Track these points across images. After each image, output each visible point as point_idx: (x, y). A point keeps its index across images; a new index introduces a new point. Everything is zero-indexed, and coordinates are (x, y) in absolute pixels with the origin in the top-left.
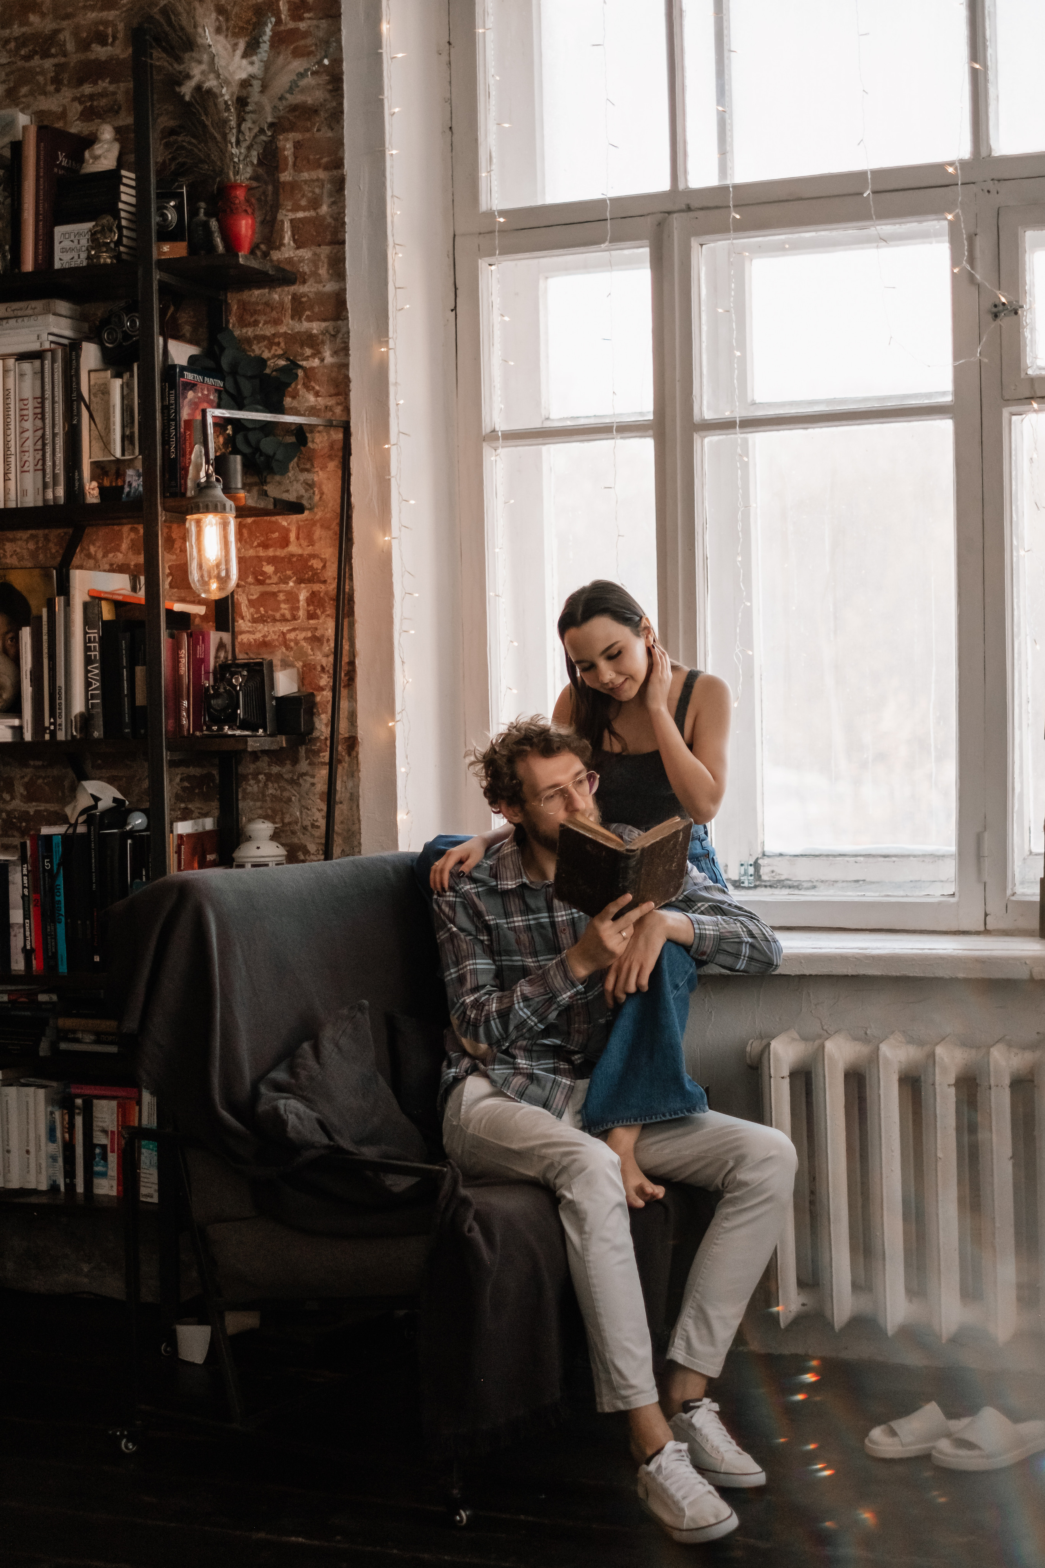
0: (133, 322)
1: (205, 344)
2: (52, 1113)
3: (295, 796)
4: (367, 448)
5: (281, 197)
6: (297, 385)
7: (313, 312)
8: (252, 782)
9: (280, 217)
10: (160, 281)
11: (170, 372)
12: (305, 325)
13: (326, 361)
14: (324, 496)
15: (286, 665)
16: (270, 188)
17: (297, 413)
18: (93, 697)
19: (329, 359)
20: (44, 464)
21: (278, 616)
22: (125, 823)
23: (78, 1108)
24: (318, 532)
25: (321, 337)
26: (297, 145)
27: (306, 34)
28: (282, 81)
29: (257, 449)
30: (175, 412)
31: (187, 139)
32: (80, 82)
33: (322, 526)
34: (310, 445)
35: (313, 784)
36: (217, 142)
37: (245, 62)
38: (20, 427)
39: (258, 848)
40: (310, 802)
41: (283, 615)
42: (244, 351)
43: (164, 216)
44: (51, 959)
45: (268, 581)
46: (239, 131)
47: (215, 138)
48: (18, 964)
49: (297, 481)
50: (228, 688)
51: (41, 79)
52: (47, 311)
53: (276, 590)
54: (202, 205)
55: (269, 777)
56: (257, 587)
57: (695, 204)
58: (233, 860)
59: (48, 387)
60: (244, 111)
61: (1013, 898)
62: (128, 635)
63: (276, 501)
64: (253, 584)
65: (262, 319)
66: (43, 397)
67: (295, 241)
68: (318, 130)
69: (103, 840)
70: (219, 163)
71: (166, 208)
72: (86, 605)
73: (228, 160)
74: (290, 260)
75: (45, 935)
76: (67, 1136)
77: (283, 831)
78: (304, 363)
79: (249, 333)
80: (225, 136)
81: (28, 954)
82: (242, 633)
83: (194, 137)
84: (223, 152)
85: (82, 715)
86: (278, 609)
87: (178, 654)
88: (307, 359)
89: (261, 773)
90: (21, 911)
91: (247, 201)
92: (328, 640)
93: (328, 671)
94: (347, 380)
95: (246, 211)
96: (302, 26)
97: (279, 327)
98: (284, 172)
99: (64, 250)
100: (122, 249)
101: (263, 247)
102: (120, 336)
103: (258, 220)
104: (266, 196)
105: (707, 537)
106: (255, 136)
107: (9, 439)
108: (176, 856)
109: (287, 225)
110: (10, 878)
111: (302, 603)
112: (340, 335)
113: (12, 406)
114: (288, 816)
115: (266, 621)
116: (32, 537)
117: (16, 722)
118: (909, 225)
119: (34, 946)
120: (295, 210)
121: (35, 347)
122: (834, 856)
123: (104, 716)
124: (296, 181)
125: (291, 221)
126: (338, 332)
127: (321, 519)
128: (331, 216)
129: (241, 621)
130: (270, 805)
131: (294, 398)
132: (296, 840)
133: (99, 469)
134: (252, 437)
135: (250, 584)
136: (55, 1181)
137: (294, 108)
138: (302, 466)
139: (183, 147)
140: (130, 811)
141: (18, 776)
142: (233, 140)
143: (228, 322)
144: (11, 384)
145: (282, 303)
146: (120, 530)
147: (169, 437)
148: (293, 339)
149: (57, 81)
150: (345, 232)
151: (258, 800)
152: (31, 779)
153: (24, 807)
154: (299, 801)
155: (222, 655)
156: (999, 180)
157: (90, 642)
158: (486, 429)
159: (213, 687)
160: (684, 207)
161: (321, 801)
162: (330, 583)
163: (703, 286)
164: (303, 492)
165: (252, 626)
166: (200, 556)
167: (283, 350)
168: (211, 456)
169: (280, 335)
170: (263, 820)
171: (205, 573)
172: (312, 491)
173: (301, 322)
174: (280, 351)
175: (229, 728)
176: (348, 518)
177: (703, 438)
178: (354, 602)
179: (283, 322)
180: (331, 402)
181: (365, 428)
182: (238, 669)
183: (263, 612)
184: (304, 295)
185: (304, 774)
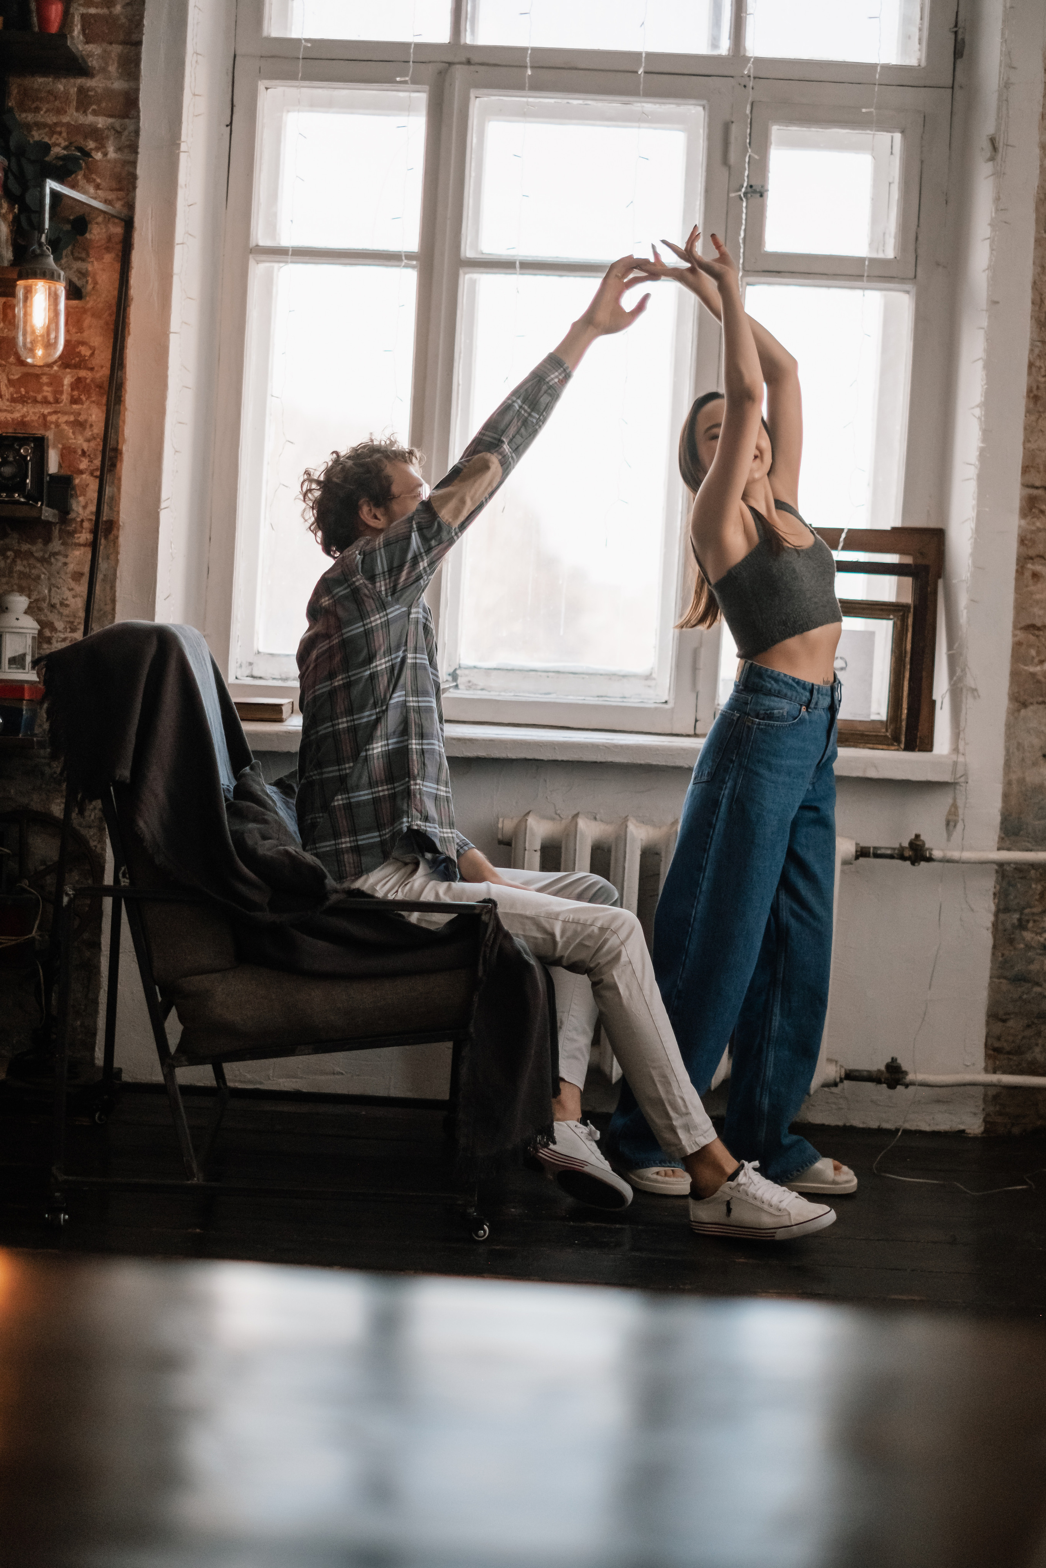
3: (44, 573)
4: (150, 244)
6: (76, 176)
7: (99, 107)
9: (70, 10)
12: (90, 119)
13: (109, 156)
14: (98, 286)
19: (112, 154)
21: (39, 397)
24: (88, 321)
25: (106, 131)
33: (93, 315)
34: (88, 235)
35: (65, 564)
39: (17, 619)
40: (61, 580)
41: (45, 398)
50: (18, 457)
53: (39, 372)
56: (18, 368)
57: (475, 59)
64: (14, 365)
65: (45, 106)
67: (84, 34)
74: (79, 53)
77: (34, 606)
79: (29, 119)
86: (40, 391)
88: (90, 151)
89: (9, 550)
92: (91, 426)
93: (89, 456)
94: (133, 177)
97: (61, 117)
109: (77, 19)
111: (66, 388)
112: (126, 133)
114: (36, 593)
115: (26, 402)
118: (668, 107)
120: (87, 5)
125: (83, 16)
126: (125, 129)
127: (92, 308)
128: (126, 17)
130: (16, 581)
132: (43, 618)
135: (11, 365)
138: (76, 254)
145: (66, 93)
148: (75, 129)
150: (142, 34)
154: (49, 579)
156: (754, 78)
160: (464, 60)
161: (73, 580)
162: (97, 371)
163: (474, 136)
164: (75, 280)
165: (11, 406)
166: (25, 323)
167: (65, 140)
168: (47, 226)
169: (63, 125)
170: (18, 594)
171: (28, 340)
172: (85, 280)
173: (86, 115)
174: (61, 140)
175: (19, 496)
176: (125, 309)
177: (465, 273)
178: (126, 391)
179: (66, 112)
180: (111, 196)
181: (150, 225)
182: (24, 440)
183: (23, 393)
184: (93, 89)
185: (57, 554)
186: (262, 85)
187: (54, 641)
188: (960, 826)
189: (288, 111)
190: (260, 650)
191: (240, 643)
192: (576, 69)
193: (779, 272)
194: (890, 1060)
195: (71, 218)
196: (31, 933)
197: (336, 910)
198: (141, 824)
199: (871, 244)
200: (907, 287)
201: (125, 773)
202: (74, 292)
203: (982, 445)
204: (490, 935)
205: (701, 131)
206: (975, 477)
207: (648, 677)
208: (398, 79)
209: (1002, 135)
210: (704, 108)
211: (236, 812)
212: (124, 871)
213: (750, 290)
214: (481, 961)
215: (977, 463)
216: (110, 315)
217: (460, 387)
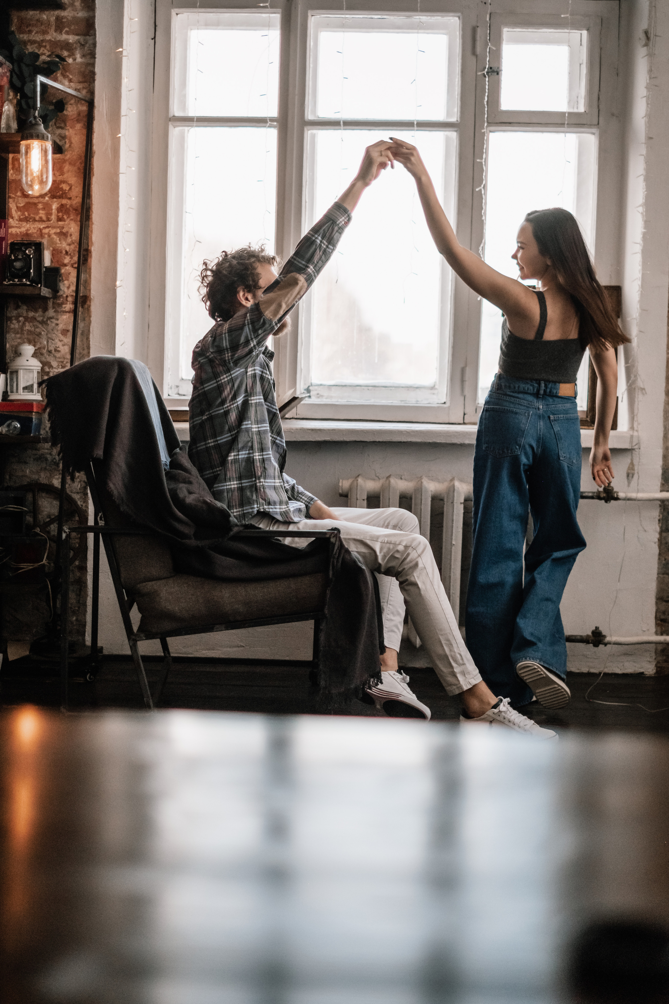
3: (43, 331)
4: (105, 117)
6: (57, 73)
7: (70, 29)
8: (14, 322)
12: (64, 37)
13: (77, 61)
14: (72, 145)
19: (79, 59)
21: (37, 218)
24: (67, 167)
25: (75, 45)
33: (70, 164)
34: (65, 112)
35: (57, 324)
39: (27, 360)
40: (54, 335)
41: (41, 218)
42: (24, 48)
50: (24, 256)
53: (37, 201)
56: (23, 199)
58: (7, 368)
64: (20, 197)
65: (35, 30)
77: (39, 352)
79: (25, 38)
82: (12, 227)
86: (38, 213)
88: (65, 58)
89: (21, 316)
92: (71, 235)
93: (70, 254)
94: (93, 74)
97: (46, 36)
111: (54, 211)
112: (87, 45)
114: (39, 343)
115: (29, 221)
118: (436, 18)
122: (355, 386)
126: (86, 43)
127: (69, 159)
129: (11, 220)
130: (26, 336)
132: (43, 359)
135: (19, 197)
138: (58, 125)
143: (11, 29)
145: (49, 21)
148: (55, 44)
151: (18, 333)
154: (47, 335)
161: (62, 335)
162: (74, 200)
163: (312, 41)
164: (58, 141)
165: (19, 224)
166: (27, 168)
167: (48, 51)
168: (39, 105)
169: (47, 41)
170: (28, 344)
171: (29, 179)
172: (64, 141)
173: (62, 34)
174: (46, 51)
175: (26, 280)
176: (90, 160)
177: (308, 130)
178: (92, 212)
179: (49, 33)
180: (80, 86)
181: (104, 104)
182: (28, 245)
183: (27, 215)
184: (65, 17)
185: (51, 318)
186: (174, 12)
188: (636, 476)
189: (191, 29)
190: (183, 378)
191: (170, 373)
193: (510, 123)
194: (594, 628)
195: (54, 101)
196: (42, 561)
197: (237, 538)
198: (111, 485)
199: (569, 102)
200: (594, 130)
201: (99, 452)
202: (58, 149)
203: (644, 231)
204: (337, 551)
205: (458, 33)
206: (640, 251)
207: (433, 388)
208: (261, 5)
209: (653, 29)
210: (459, 18)
211: (171, 477)
212: (101, 515)
213: (491, 135)
214: (331, 568)
215: (641, 242)
216: (81, 163)
217: (307, 204)
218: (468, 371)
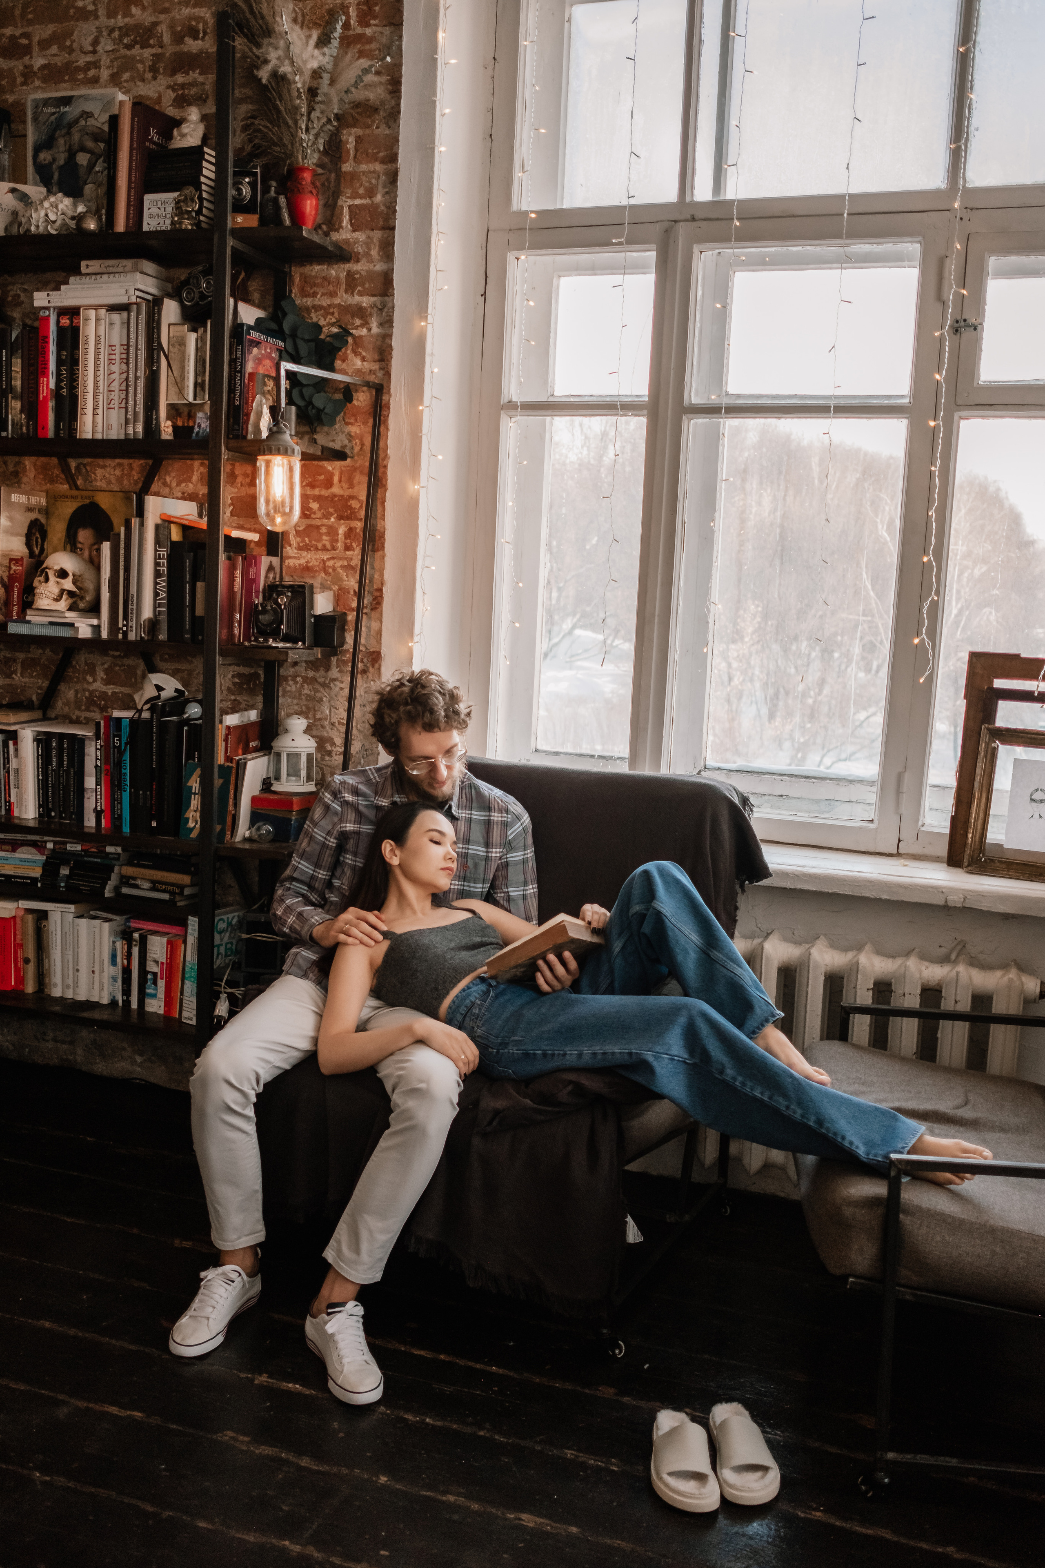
0: (208, 283)
1: (271, 310)
2: (114, 942)
3: (326, 697)
4: (403, 409)
5: (342, 185)
6: (346, 350)
7: (364, 288)
8: (291, 683)
9: (340, 203)
10: (232, 247)
11: (239, 329)
12: (357, 299)
13: (372, 331)
15: (324, 588)
16: (333, 175)
17: (345, 373)
18: (160, 605)
19: (375, 329)
20: (127, 403)
21: (320, 546)
22: (183, 713)
23: (135, 941)
24: (357, 478)
25: (369, 310)
26: (359, 140)
27: (371, 40)
28: (349, 75)
29: (310, 403)
30: (241, 365)
31: (262, 123)
32: (174, 73)
33: (359, 472)
34: (355, 402)
35: (339, 688)
36: (289, 127)
37: (316, 52)
38: (109, 369)
39: (293, 740)
40: (336, 702)
41: (324, 546)
42: (303, 317)
43: (239, 191)
44: (117, 820)
45: (313, 516)
46: (309, 119)
47: (287, 123)
48: (90, 821)
49: (343, 433)
50: (274, 606)
51: (140, 67)
52: (136, 269)
53: (319, 524)
54: (274, 184)
55: (305, 680)
57: (699, 215)
58: (271, 748)
59: (133, 336)
60: (314, 101)
61: (923, 829)
62: (192, 554)
63: (324, 449)
64: (301, 517)
65: (320, 291)
66: (128, 345)
67: (352, 224)
68: (377, 128)
69: (163, 726)
70: (289, 146)
71: (241, 183)
72: (157, 527)
73: (298, 145)
74: (347, 241)
75: (113, 798)
76: (125, 962)
77: (315, 725)
78: (354, 332)
79: (309, 303)
80: (296, 122)
81: (98, 814)
82: (289, 558)
83: (271, 123)
84: (294, 136)
85: (150, 620)
86: (319, 540)
87: (234, 574)
88: (356, 328)
89: (299, 677)
90: (94, 779)
91: (313, 183)
94: (390, 349)
95: (311, 192)
96: (368, 31)
97: (334, 299)
98: (345, 163)
99: (152, 216)
100: (202, 218)
101: (324, 227)
102: (197, 295)
103: (321, 203)
104: (329, 182)
105: (686, 505)
106: (324, 125)
107: (98, 379)
108: (223, 743)
109: (346, 210)
110: (86, 750)
111: (341, 536)
112: (386, 310)
113: (102, 350)
114: (319, 713)
115: (309, 549)
116: (119, 465)
117: (95, 622)
118: (886, 246)
119: (103, 808)
120: (353, 197)
121: (124, 300)
122: (764, 773)
123: (169, 622)
124: (355, 172)
125: (350, 206)
126: (384, 306)
127: (359, 466)
128: (385, 205)
130: (305, 703)
131: (343, 361)
132: (325, 734)
133: (174, 410)
134: (307, 392)
136: (114, 997)
137: (357, 105)
138: (347, 420)
139: (259, 131)
140: (188, 701)
141: (99, 663)
142: (303, 126)
143: (291, 291)
144: (101, 332)
145: (338, 278)
146: (192, 465)
147: (235, 387)
148: (346, 310)
149: (154, 69)
150: (395, 219)
151: (295, 698)
152: (110, 667)
153: (104, 688)
154: (329, 701)
155: (271, 576)
156: (972, 209)
157: (160, 558)
158: (504, 399)
159: (262, 604)
160: (689, 217)
163: (699, 288)
165: (298, 553)
167: (337, 320)
168: (283, 404)
169: (335, 306)
170: (299, 716)
171: (268, 507)
173: (354, 296)
174: (333, 320)
177: (690, 420)
178: (385, 538)
179: (337, 294)
180: (375, 366)
181: (403, 392)
184: (357, 272)
185: (335, 680)
186: (511, 256)
187: (333, 754)
192: (794, 216)
193: (991, 405)
202: (341, 455)
208: (614, 241)
210: (920, 244)
213: (963, 423)
218: (907, 777)
